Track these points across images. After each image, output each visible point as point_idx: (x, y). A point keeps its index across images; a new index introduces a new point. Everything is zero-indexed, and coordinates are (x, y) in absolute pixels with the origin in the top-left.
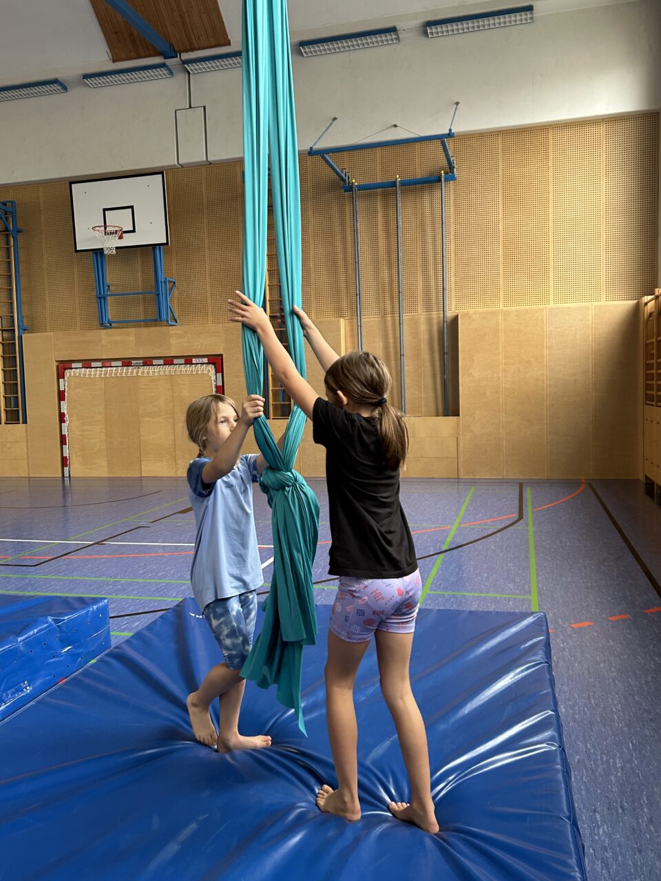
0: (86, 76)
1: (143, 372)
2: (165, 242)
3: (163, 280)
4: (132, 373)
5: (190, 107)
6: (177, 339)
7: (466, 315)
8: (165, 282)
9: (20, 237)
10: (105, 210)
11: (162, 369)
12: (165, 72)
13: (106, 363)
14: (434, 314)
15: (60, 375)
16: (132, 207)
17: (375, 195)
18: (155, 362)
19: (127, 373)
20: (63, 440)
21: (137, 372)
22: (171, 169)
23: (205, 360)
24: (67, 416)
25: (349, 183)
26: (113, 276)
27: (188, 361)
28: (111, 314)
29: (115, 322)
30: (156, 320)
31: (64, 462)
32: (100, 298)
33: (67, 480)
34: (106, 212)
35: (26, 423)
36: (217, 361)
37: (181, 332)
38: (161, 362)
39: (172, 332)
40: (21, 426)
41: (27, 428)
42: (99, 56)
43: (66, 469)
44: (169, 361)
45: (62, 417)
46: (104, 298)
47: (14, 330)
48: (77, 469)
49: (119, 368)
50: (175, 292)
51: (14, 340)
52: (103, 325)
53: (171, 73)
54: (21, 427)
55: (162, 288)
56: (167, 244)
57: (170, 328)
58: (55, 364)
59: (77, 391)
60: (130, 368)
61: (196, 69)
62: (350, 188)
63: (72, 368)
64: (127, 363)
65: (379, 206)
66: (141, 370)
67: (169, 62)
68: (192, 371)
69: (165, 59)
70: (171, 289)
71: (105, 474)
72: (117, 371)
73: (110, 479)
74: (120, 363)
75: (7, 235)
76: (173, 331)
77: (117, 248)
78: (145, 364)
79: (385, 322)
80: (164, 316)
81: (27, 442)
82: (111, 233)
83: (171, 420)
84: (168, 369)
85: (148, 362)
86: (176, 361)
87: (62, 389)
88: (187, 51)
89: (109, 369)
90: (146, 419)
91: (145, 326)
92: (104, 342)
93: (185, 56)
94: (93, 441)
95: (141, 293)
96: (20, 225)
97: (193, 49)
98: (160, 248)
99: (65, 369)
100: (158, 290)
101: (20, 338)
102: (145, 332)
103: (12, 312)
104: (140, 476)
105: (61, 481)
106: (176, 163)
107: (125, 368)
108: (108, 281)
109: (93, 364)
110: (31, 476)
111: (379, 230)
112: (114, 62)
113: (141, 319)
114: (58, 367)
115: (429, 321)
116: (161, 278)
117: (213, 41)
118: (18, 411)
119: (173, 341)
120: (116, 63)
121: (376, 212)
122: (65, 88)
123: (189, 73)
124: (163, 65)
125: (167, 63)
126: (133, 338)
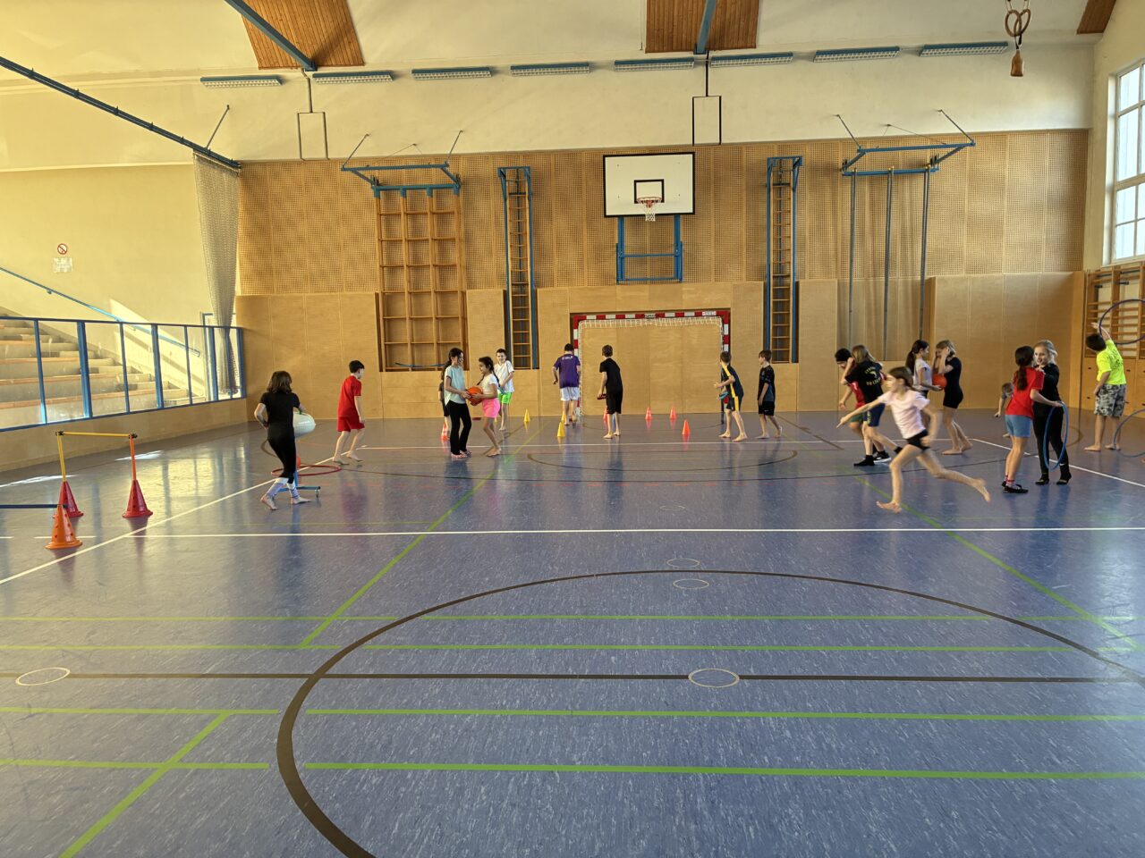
0: (618, 63)
1: (655, 324)
2: (691, 211)
4: (645, 324)
5: (707, 96)
6: (689, 294)
7: (942, 280)
9: (535, 199)
10: (636, 182)
11: (674, 320)
12: (691, 65)
13: (621, 315)
14: (910, 278)
15: (574, 326)
16: (662, 181)
18: (667, 315)
19: (642, 324)
21: (650, 323)
23: (714, 313)
27: (698, 314)
28: (626, 272)
29: (632, 279)
30: (676, 278)
32: (620, 258)
34: (638, 184)
35: (538, 369)
36: (724, 315)
37: (692, 289)
38: (673, 314)
39: (683, 289)
40: (532, 373)
41: (539, 373)
42: (635, 46)
44: (680, 314)
47: (526, 285)
48: (588, 409)
49: (634, 320)
51: (527, 294)
52: (620, 282)
53: (694, 65)
56: (693, 213)
57: (684, 285)
58: (569, 316)
59: (592, 339)
60: (643, 320)
61: (717, 65)
62: (849, 174)
63: (585, 320)
64: (640, 316)
65: (867, 189)
66: (653, 322)
67: (697, 57)
68: (700, 322)
69: (695, 54)
72: (630, 323)
74: (633, 316)
76: (686, 287)
78: (657, 316)
81: (540, 385)
82: (642, 202)
83: (680, 365)
84: (679, 320)
85: (660, 315)
86: (686, 314)
87: (575, 337)
88: (716, 50)
89: (622, 320)
90: (657, 364)
92: (618, 296)
93: (713, 54)
97: (722, 49)
98: (684, 217)
99: (579, 321)
101: (534, 292)
102: (658, 288)
103: (524, 268)
106: (692, 143)
107: (640, 320)
109: (608, 316)
110: (542, 415)
112: (647, 53)
114: (571, 319)
115: (905, 283)
117: (741, 44)
118: (529, 357)
119: (685, 297)
120: (649, 54)
122: (592, 70)
124: (691, 59)
125: (694, 58)
126: (647, 294)
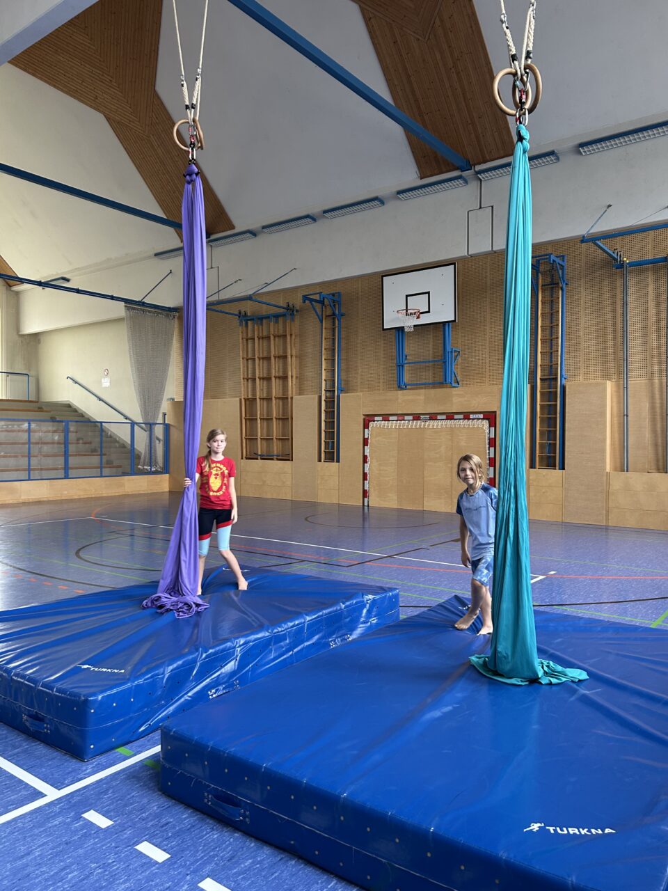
0: (399, 192)
1: (429, 425)
2: (453, 319)
3: (450, 350)
4: (420, 425)
5: (481, 208)
6: (458, 399)
8: (451, 352)
9: (343, 319)
10: (407, 296)
11: (444, 422)
12: (461, 182)
13: (401, 417)
15: (366, 426)
16: (428, 293)
17: (647, 270)
18: (439, 417)
19: (416, 425)
20: (365, 477)
21: (424, 425)
22: (462, 259)
23: (481, 416)
24: (369, 458)
25: (620, 261)
26: (410, 348)
27: (467, 416)
28: (407, 378)
29: (409, 385)
30: (442, 383)
31: (365, 493)
32: (399, 366)
33: (366, 508)
34: (408, 298)
35: (339, 462)
36: (491, 417)
37: (462, 393)
38: (444, 417)
39: (454, 393)
41: (339, 466)
42: (409, 175)
43: (366, 500)
44: (450, 416)
45: (365, 459)
46: (402, 366)
47: (334, 391)
48: (374, 501)
49: (411, 422)
50: (459, 359)
51: (334, 398)
52: (400, 388)
53: (466, 182)
54: (335, 464)
55: (448, 356)
56: (455, 321)
57: (454, 389)
58: (362, 417)
59: (377, 439)
60: (419, 422)
61: (487, 177)
62: (621, 265)
63: (374, 421)
64: (417, 417)
65: (650, 279)
66: (427, 423)
67: (465, 174)
68: (469, 425)
69: (462, 171)
70: (456, 357)
71: (395, 507)
72: (408, 424)
73: (400, 511)
74: (411, 418)
75: (334, 319)
76: (455, 391)
77: (414, 326)
78: (431, 419)
79: (652, 385)
80: (449, 380)
81: (339, 477)
82: (411, 314)
83: (450, 465)
84: (449, 423)
85: (433, 417)
86: (456, 417)
87: (366, 437)
88: (479, 164)
89: (403, 422)
90: (429, 463)
91: (434, 388)
92: (400, 401)
93: (478, 168)
94: (387, 479)
95: (432, 361)
96: (343, 311)
97: (485, 162)
98: (449, 325)
99: (369, 421)
100: (445, 358)
101: (338, 396)
102: (432, 392)
103: (334, 377)
104: (421, 509)
105: (361, 509)
106: (466, 254)
107: (415, 421)
108: (406, 351)
109: (391, 418)
110: (340, 503)
111: (649, 301)
112: (421, 179)
113: (431, 382)
114: (364, 419)
116: (448, 349)
117: (502, 153)
118: (334, 452)
119: (455, 400)
120: (423, 180)
121: (647, 285)
122: (382, 202)
123: (481, 180)
124: (460, 177)
125: (463, 175)
126: (422, 397)
